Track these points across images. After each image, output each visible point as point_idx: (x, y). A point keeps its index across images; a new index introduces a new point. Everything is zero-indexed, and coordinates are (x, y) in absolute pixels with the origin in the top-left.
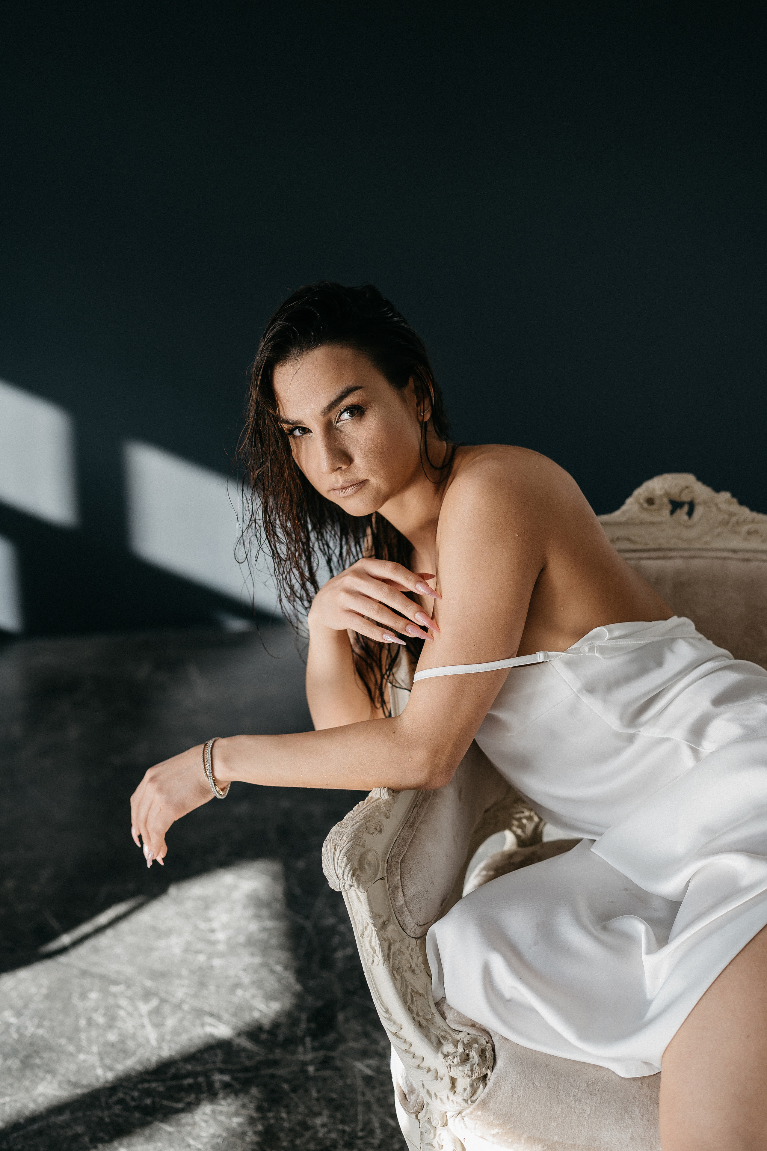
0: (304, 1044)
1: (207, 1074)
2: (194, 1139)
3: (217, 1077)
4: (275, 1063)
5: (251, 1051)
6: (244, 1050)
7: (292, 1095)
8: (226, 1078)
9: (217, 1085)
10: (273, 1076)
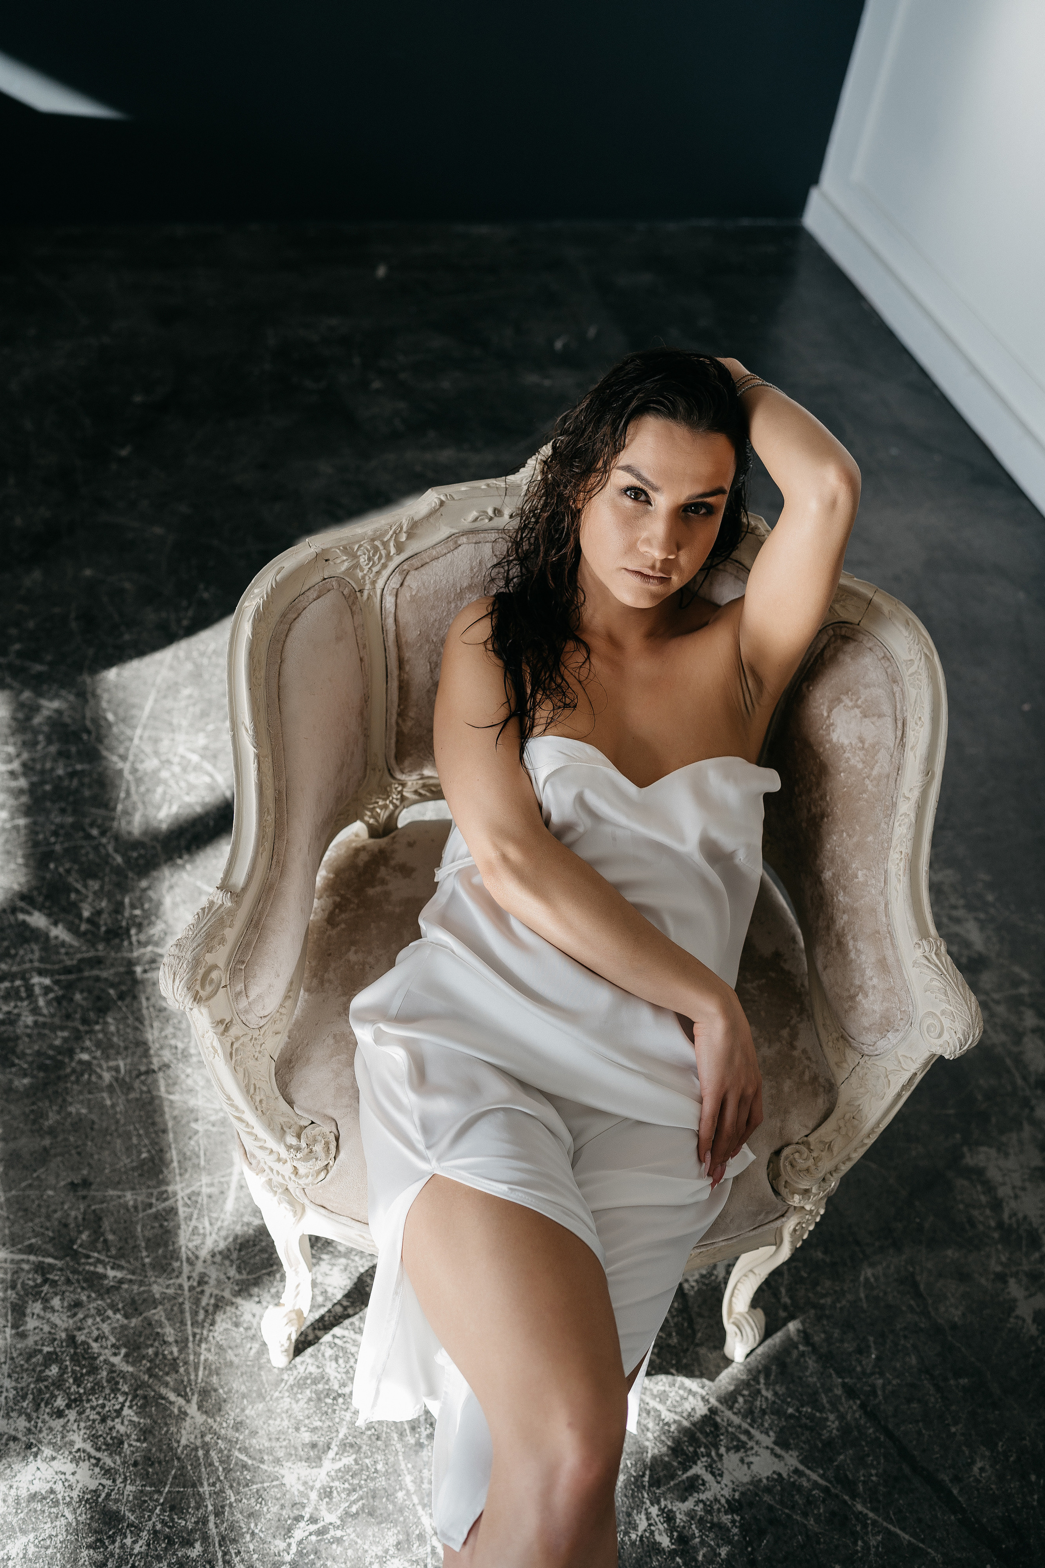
0: (129, 937)
1: (24, 976)
2: (18, 1058)
3: (36, 980)
4: (98, 962)
5: (71, 946)
6: (63, 944)
7: (120, 1003)
8: (47, 981)
9: (37, 990)
10: (97, 979)
